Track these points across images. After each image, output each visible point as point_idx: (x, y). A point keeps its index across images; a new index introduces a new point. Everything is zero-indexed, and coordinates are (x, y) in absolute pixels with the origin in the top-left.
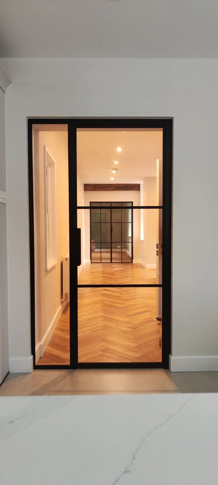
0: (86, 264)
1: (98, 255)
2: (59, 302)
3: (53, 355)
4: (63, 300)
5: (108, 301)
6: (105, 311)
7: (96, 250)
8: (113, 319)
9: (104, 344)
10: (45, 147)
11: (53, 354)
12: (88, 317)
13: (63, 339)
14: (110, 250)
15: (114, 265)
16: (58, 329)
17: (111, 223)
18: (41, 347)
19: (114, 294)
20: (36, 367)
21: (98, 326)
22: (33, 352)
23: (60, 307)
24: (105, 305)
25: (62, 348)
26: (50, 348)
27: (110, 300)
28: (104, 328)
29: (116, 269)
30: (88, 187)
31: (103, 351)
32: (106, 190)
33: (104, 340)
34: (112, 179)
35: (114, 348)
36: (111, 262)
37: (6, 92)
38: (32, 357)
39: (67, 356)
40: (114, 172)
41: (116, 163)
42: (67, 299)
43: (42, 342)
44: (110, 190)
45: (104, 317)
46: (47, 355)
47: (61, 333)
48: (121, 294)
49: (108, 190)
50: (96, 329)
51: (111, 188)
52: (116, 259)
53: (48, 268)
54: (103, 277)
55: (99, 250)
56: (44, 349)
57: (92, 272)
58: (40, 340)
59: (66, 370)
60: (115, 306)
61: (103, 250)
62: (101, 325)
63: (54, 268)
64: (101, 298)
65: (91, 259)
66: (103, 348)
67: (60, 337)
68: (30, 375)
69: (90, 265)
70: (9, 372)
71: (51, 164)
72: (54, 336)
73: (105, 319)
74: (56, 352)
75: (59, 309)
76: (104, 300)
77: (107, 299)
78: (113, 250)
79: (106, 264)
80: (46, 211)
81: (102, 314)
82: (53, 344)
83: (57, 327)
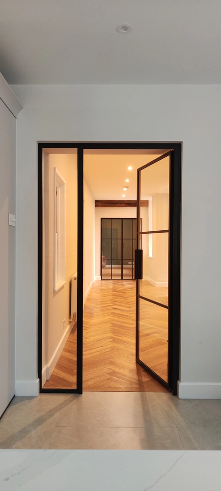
0: (96, 281)
1: (109, 271)
2: (67, 322)
3: (60, 378)
4: (71, 320)
5: (117, 321)
6: (114, 332)
7: (107, 266)
8: (122, 340)
9: (112, 367)
10: (55, 169)
11: (60, 376)
12: (96, 338)
13: (70, 361)
14: (120, 266)
15: (125, 282)
16: (66, 350)
17: (122, 239)
18: (47, 369)
19: (123, 313)
20: (42, 391)
21: (106, 347)
22: (40, 376)
23: (69, 327)
24: (114, 325)
25: (68, 371)
26: (56, 370)
27: (119, 320)
28: (113, 350)
29: (126, 286)
30: (99, 204)
31: (110, 374)
32: (117, 206)
33: (112, 363)
34: (124, 196)
35: (121, 371)
36: (122, 279)
37: (17, 118)
38: (38, 380)
39: (74, 379)
40: (125, 189)
41: (127, 181)
42: (75, 319)
43: (49, 365)
44: (122, 206)
45: (113, 338)
46: (54, 378)
47: (68, 354)
48: (130, 314)
49: (119, 206)
50: (104, 351)
51: (123, 205)
52: (127, 275)
53: (57, 289)
54: (113, 295)
55: (110, 266)
56: (51, 372)
57: (102, 290)
58: (47, 362)
59: (73, 395)
60: (124, 326)
61: (113, 266)
62: (109, 346)
63: (62, 288)
64: (110, 317)
65: (101, 276)
66: (110, 371)
67: (68, 359)
68: (35, 399)
69: (100, 282)
70: (14, 396)
71: (61, 184)
72: (62, 358)
73: (114, 340)
74: (62, 375)
75: (67, 329)
76: (113, 320)
77: (116, 318)
78: (124, 266)
79: (116, 281)
80: (56, 231)
81: (111, 335)
82: (59, 366)
83: (64, 348)
